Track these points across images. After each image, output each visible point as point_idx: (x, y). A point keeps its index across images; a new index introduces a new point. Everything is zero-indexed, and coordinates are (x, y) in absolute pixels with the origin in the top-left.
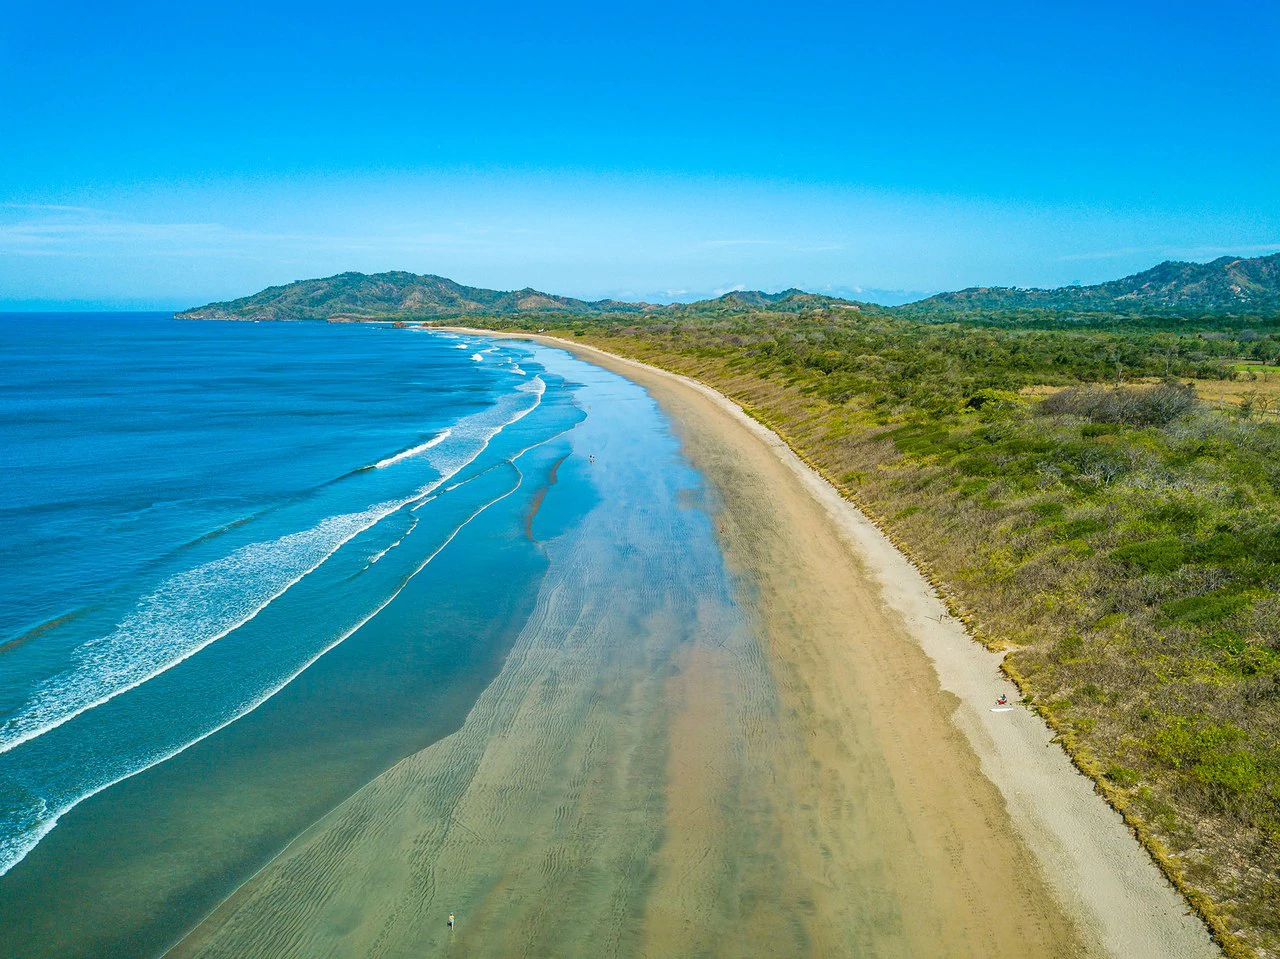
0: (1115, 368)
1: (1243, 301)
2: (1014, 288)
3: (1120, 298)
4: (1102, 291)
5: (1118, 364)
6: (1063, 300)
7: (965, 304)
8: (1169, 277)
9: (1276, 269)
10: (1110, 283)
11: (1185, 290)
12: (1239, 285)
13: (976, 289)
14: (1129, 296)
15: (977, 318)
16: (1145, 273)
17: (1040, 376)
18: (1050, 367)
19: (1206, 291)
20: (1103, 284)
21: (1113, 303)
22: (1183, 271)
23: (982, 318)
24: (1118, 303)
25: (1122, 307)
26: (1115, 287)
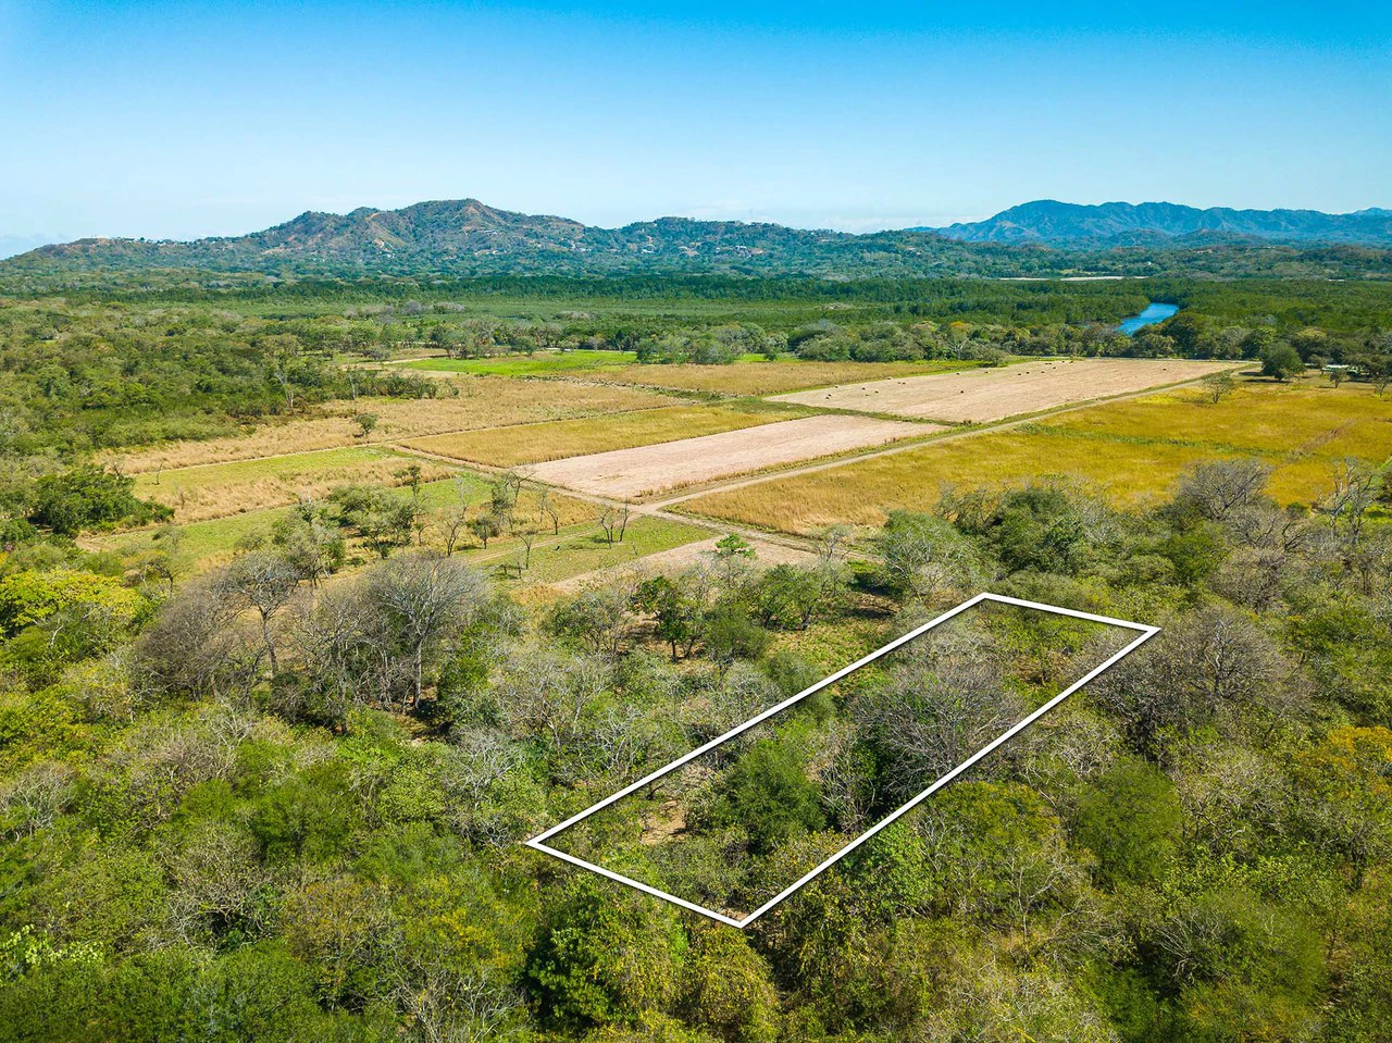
0: (283, 393)
1: (389, 256)
2: (142, 239)
3: (267, 252)
4: (247, 245)
5: (286, 385)
6: (204, 255)
7: (81, 261)
8: (314, 229)
9: (411, 223)
10: (252, 236)
11: (332, 243)
12: (382, 239)
13: (94, 241)
14: (276, 249)
15: (96, 283)
16: (289, 223)
17: (175, 424)
18: (188, 403)
19: (353, 246)
20: (246, 236)
21: (260, 259)
22: (325, 222)
23: (103, 283)
24: (267, 259)
25: (271, 266)
26: (259, 239)
